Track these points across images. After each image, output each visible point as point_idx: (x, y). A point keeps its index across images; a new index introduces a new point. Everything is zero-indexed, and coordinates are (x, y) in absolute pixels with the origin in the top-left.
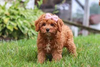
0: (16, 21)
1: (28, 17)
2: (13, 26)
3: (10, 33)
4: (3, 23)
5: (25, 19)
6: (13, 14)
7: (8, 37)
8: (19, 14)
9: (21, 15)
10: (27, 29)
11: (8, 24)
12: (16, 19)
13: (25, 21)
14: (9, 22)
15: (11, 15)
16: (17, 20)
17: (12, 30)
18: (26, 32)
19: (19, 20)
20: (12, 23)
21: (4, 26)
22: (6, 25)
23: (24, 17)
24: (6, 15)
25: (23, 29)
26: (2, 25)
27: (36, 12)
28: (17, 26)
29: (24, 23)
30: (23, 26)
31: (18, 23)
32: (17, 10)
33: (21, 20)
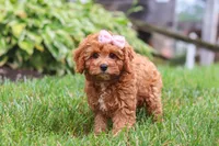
0: (40, 31)
1: (67, 23)
2: (34, 42)
3: (26, 58)
4: (10, 34)
5: (62, 28)
6: (34, 16)
7: (22, 67)
8: (46, 16)
9: (54, 19)
10: (64, 50)
11: (22, 38)
12: (41, 26)
13: (61, 32)
14: (25, 32)
15: (29, 17)
16: (44, 28)
17: (30, 52)
18: (63, 57)
19: (48, 29)
20: (32, 36)
21: (14, 42)
22: (17, 39)
23: (59, 22)
24: (18, 17)
25: (57, 49)
26: (8, 40)
27: (88, 10)
28: (43, 43)
29: (59, 36)
30: (56, 44)
31: (44, 36)
32: (45, 6)
33: (52, 29)
